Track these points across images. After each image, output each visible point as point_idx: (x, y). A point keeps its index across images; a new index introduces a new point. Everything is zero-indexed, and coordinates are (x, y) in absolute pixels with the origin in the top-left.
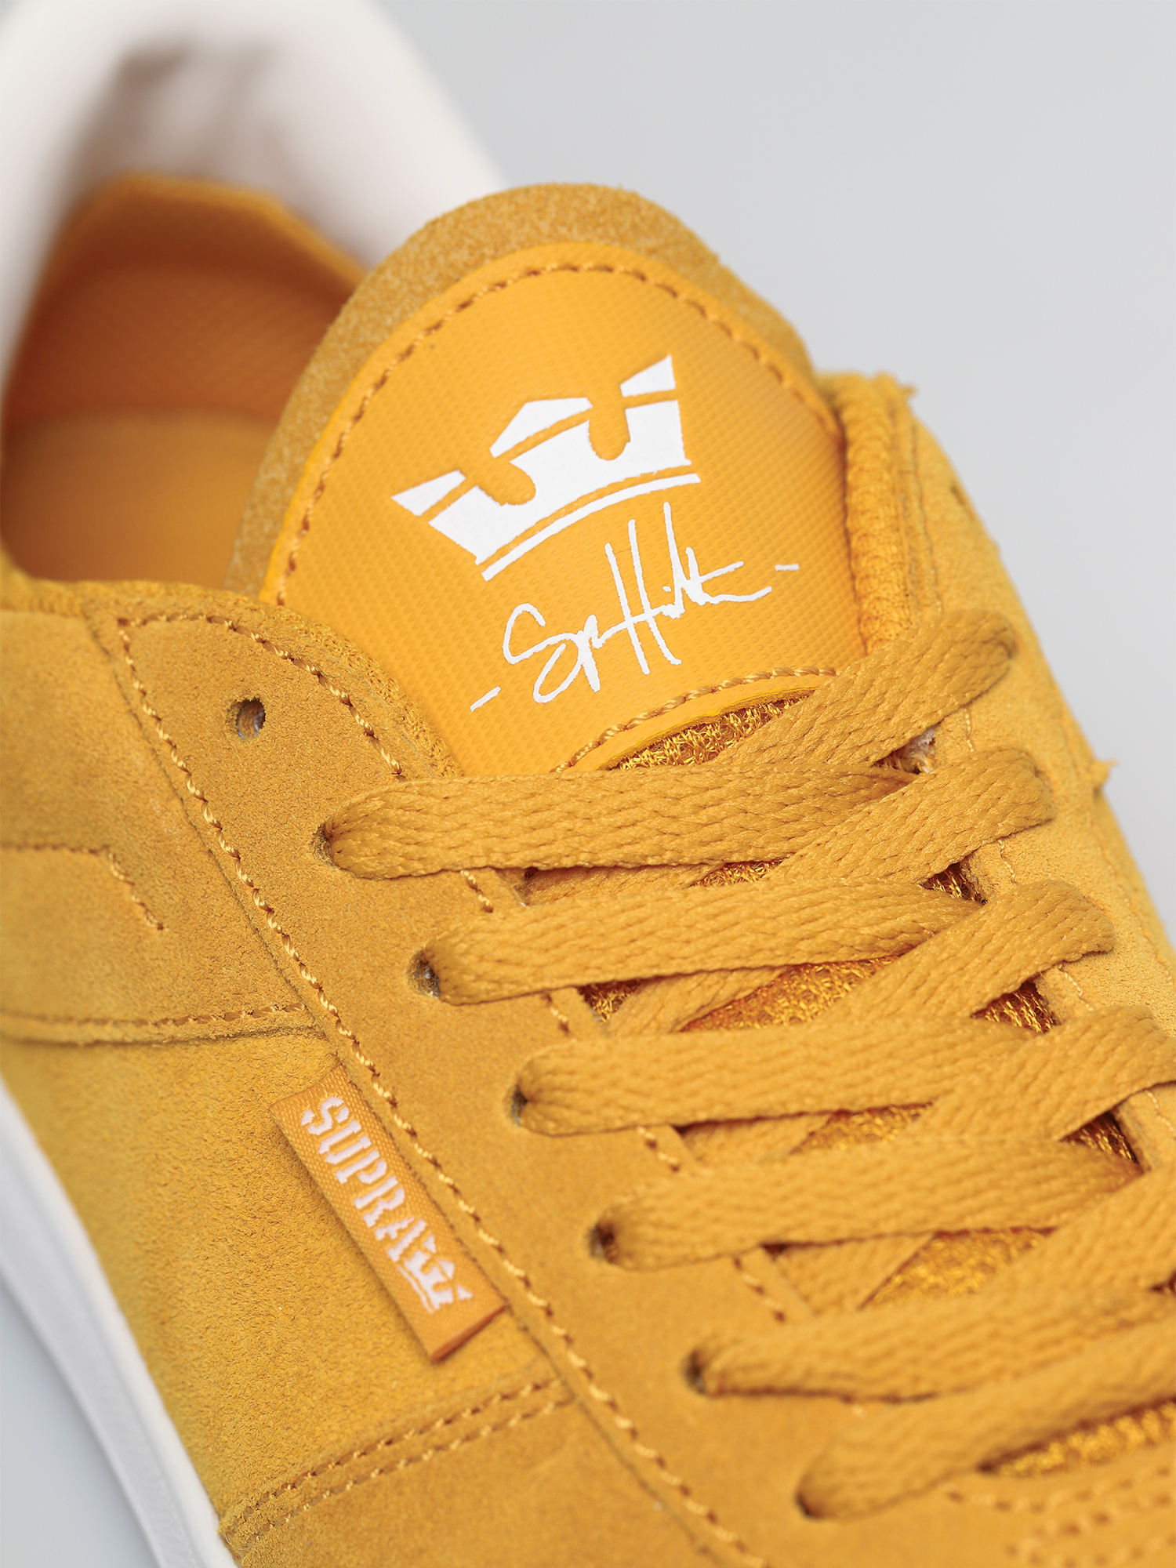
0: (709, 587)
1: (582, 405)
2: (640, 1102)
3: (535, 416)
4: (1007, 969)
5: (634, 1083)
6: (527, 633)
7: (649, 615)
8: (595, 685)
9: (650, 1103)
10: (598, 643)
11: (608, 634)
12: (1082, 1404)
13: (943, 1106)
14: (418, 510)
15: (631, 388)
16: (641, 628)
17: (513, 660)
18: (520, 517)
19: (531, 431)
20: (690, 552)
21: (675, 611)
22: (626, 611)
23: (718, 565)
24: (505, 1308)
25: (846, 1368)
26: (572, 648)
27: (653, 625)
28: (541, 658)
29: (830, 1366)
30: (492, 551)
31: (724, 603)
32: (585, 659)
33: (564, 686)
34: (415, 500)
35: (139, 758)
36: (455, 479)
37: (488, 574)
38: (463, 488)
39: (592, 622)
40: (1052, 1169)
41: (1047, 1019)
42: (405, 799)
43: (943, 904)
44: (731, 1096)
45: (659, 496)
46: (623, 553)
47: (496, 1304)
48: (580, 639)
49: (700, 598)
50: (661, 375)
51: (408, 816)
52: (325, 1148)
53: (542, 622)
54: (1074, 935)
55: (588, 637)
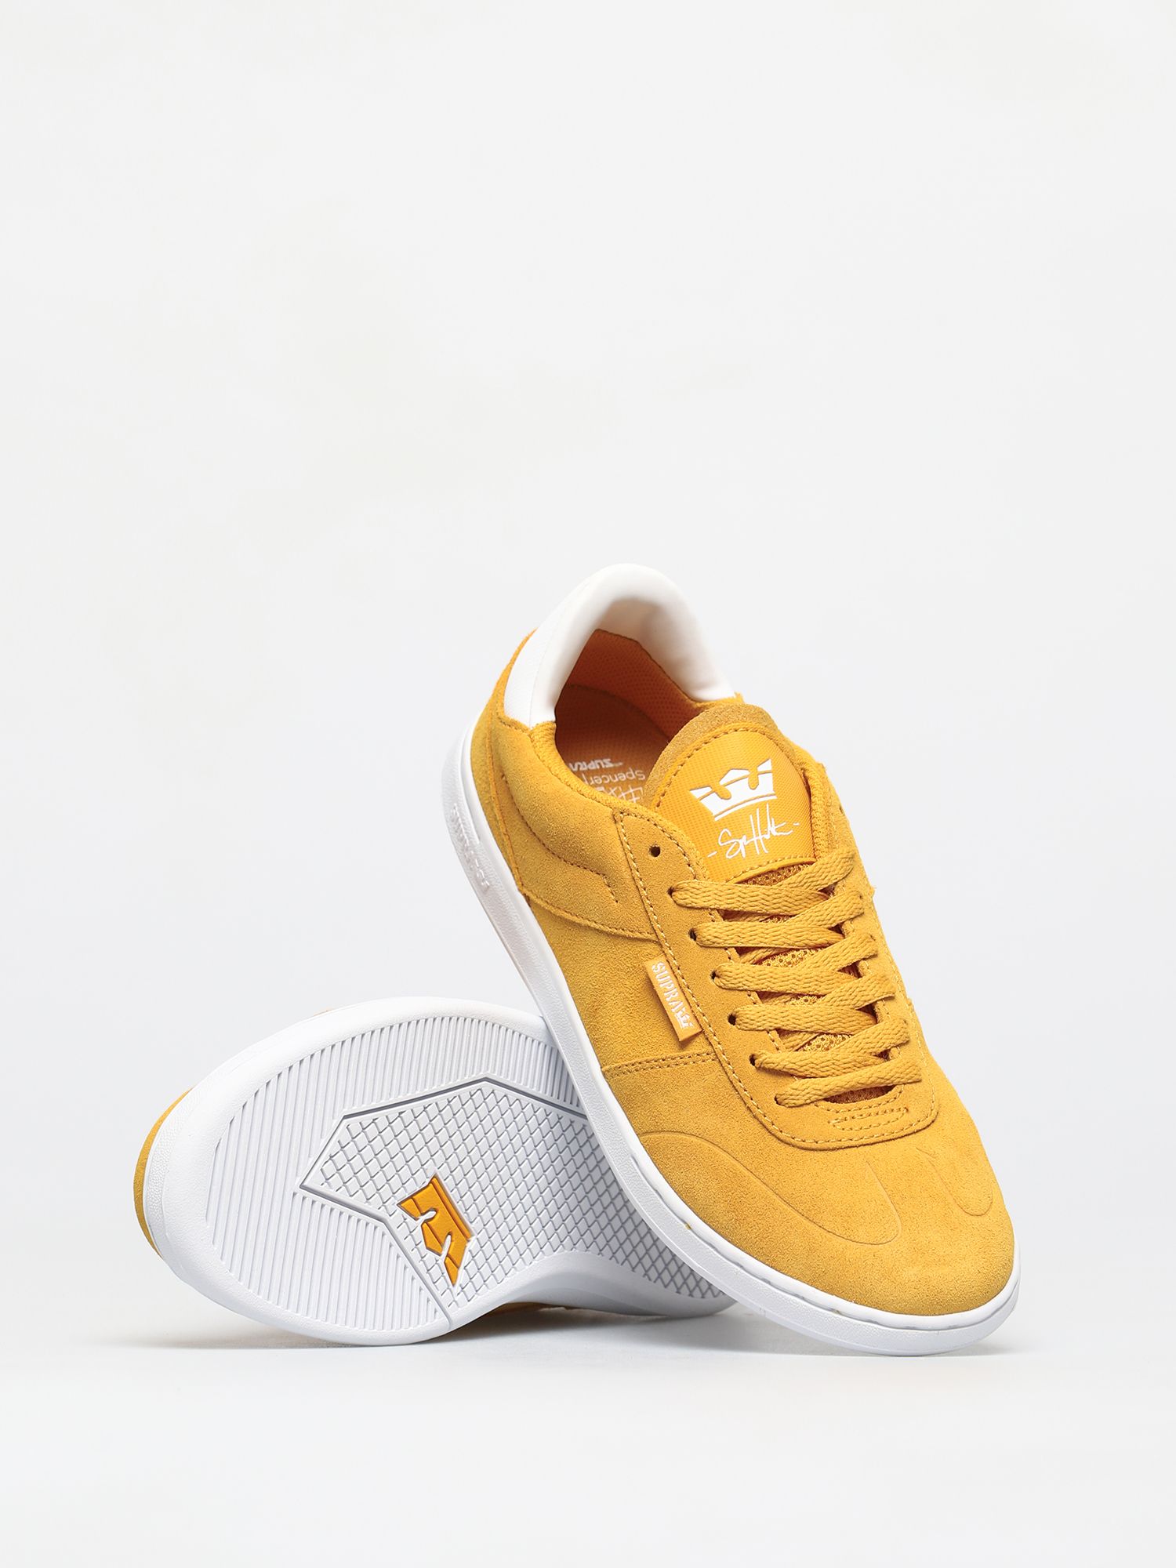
0: (777, 830)
1: (746, 773)
2: (749, 984)
3: (733, 775)
4: (849, 958)
5: (748, 978)
6: (725, 837)
7: (760, 837)
8: (744, 856)
9: (752, 984)
10: (746, 844)
11: (749, 841)
12: (852, 1087)
13: (828, 997)
14: (698, 797)
15: (761, 769)
16: (758, 841)
17: (721, 845)
18: (727, 804)
19: (729, 780)
20: (773, 819)
21: (767, 837)
22: (754, 836)
23: (779, 824)
24: (702, 1032)
25: (795, 1067)
26: (738, 844)
27: (761, 841)
28: (729, 845)
29: (791, 1066)
30: (718, 813)
31: (781, 835)
32: (742, 848)
33: (735, 855)
34: (697, 794)
35: (621, 854)
36: (709, 789)
37: (716, 819)
38: (712, 793)
39: (744, 837)
40: (853, 1018)
41: (859, 976)
42: (694, 885)
43: (834, 936)
44: (773, 985)
45: (765, 803)
46: (755, 818)
47: (699, 1030)
48: (740, 841)
49: (775, 833)
50: (767, 766)
51: (693, 890)
52: (657, 976)
53: (730, 835)
54: (868, 951)
55: (743, 841)
